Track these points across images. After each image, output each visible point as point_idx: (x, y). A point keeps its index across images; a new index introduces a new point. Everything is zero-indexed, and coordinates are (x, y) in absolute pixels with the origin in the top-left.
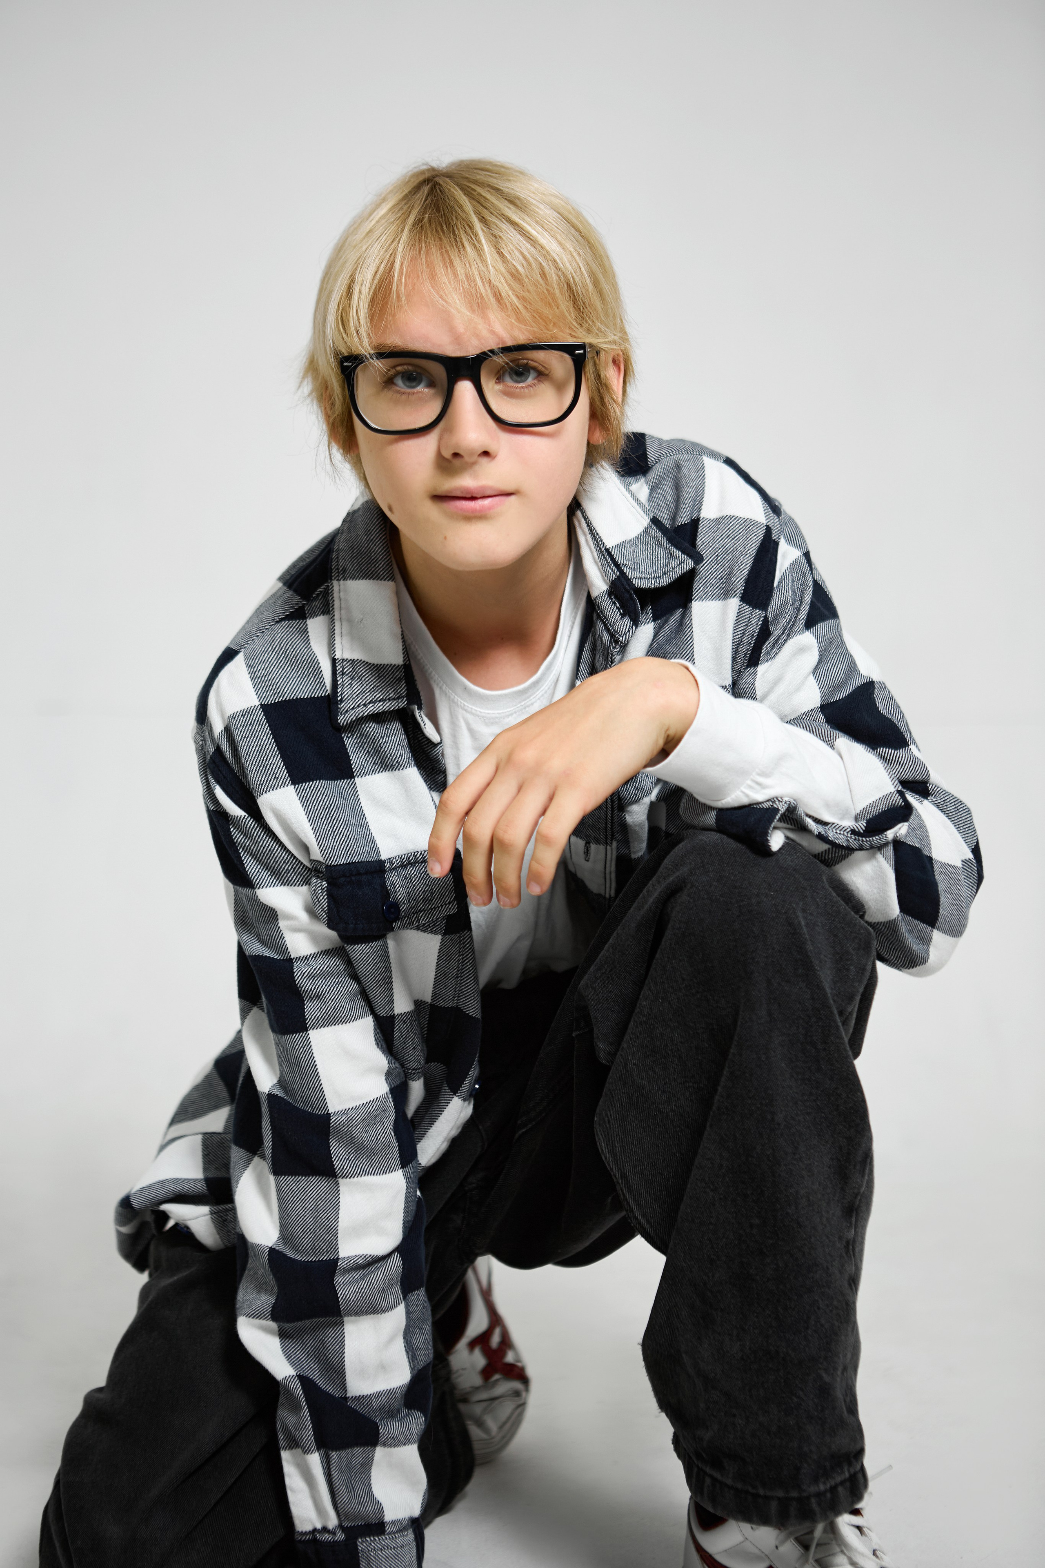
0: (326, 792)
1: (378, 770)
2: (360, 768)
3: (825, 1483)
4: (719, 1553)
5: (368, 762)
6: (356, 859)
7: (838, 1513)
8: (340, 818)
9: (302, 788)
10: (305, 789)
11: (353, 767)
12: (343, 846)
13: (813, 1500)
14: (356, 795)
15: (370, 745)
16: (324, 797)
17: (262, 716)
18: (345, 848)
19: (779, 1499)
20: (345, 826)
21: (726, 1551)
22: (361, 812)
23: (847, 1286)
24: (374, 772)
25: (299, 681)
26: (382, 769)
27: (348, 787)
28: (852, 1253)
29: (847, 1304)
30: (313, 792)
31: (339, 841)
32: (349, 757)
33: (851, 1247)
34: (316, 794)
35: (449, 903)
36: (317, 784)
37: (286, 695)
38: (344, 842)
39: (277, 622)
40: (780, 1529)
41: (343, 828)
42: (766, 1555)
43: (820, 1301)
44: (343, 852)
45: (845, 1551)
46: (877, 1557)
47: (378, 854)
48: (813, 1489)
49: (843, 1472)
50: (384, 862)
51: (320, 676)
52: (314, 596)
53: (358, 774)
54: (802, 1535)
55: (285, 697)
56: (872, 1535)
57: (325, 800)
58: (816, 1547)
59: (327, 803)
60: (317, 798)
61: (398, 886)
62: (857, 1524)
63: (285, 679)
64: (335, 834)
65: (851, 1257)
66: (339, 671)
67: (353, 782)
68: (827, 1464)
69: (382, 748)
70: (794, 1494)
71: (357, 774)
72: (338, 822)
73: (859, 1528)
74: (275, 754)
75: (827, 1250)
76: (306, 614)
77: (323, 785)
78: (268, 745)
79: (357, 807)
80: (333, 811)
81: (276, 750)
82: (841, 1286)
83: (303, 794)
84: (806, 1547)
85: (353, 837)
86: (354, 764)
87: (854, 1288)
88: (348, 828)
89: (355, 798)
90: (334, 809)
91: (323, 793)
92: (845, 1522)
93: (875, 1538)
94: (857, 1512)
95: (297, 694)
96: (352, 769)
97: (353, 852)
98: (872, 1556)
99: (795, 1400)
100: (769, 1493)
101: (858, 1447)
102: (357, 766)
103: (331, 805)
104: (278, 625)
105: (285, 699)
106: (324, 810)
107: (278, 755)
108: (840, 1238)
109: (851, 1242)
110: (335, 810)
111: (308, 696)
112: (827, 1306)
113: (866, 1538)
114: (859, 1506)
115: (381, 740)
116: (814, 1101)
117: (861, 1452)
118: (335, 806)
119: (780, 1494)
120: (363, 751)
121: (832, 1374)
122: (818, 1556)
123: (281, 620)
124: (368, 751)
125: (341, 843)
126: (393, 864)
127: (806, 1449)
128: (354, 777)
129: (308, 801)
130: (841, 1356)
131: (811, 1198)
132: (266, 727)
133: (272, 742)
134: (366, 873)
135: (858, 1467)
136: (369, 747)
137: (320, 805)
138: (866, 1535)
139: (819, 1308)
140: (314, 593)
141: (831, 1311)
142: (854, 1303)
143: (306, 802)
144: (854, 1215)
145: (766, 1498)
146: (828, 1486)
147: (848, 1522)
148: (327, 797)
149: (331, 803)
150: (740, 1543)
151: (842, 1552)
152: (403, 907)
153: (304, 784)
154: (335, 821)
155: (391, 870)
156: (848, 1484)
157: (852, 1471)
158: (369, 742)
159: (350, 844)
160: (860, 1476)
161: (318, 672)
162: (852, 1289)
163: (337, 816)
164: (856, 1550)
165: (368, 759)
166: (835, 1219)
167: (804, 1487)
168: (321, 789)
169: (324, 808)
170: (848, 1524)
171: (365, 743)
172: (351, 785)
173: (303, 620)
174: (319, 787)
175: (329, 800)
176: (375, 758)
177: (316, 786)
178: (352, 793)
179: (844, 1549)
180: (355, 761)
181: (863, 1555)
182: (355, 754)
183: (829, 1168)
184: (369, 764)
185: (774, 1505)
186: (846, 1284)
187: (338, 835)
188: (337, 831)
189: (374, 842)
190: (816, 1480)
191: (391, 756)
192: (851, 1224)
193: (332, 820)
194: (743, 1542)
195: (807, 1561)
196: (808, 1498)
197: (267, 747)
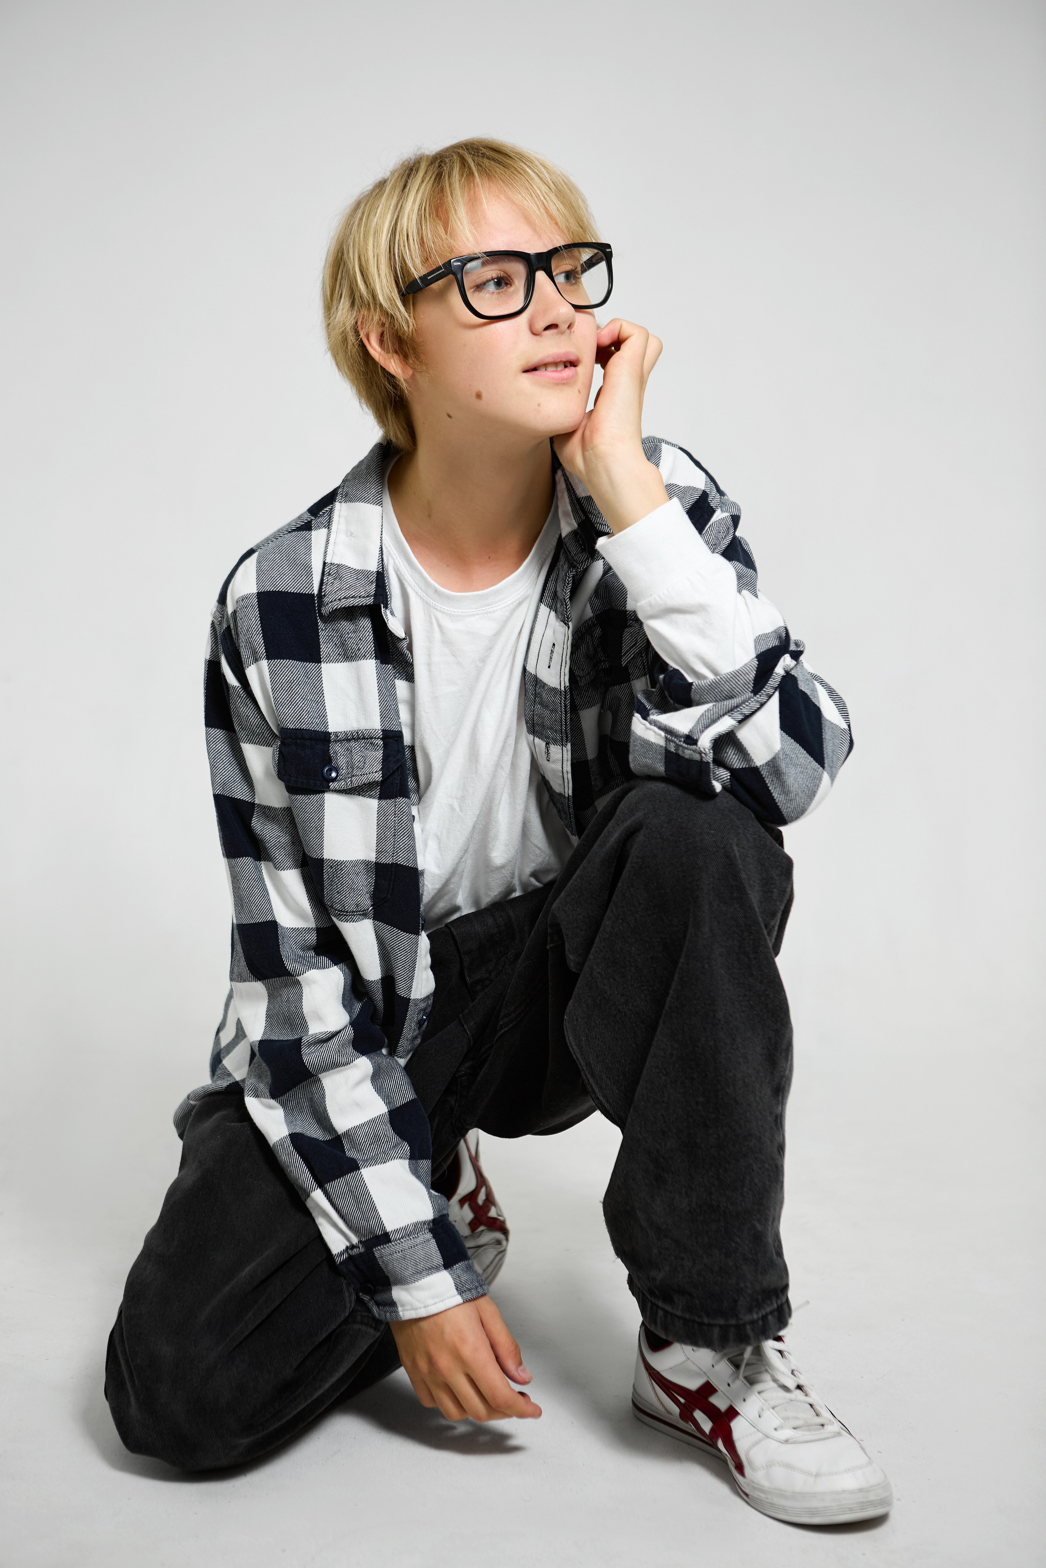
0: (292, 670)
1: (341, 660)
2: (326, 656)
3: (757, 1313)
4: (665, 1370)
5: (334, 652)
6: (304, 727)
7: (767, 1338)
8: (299, 692)
9: (274, 663)
10: (276, 664)
11: (321, 654)
12: (296, 714)
13: (748, 1327)
14: (320, 677)
15: (338, 639)
16: (290, 673)
17: (255, 601)
18: (298, 716)
19: (720, 1326)
20: (302, 700)
21: (671, 1368)
22: (321, 691)
23: (776, 1152)
24: (337, 661)
25: (293, 579)
26: (344, 659)
27: (315, 670)
28: (780, 1125)
29: (777, 1167)
30: (282, 668)
31: (294, 710)
32: (320, 645)
33: (779, 1121)
34: (283, 670)
35: (376, 772)
36: (287, 662)
37: (280, 587)
38: (298, 712)
39: (289, 532)
40: (716, 1351)
41: (299, 701)
42: (704, 1372)
43: (754, 1165)
44: (295, 720)
45: (769, 1371)
46: (795, 1375)
47: (327, 726)
48: (748, 1318)
49: (772, 1304)
50: (330, 734)
51: (311, 578)
52: (321, 513)
53: (325, 660)
54: (734, 1357)
55: (279, 589)
56: (791, 1358)
57: (291, 676)
58: (745, 1367)
59: (291, 679)
60: (284, 673)
61: (339, 754)
62: (779, 1349)
63: (282, 576)
64: (292, 704)
65: (779, 1129)
66: (326, 572)
67: (319, 666)
68: (760, 1297)
69: (346, 641)
70: (733, 1322)
71: (323, 660)
72: (297, 695)
73: (780, 1352)
74: (259, 633)
75: (760, 1123)
76: (312, 527)
77: (291, 664)
78: (255, 625)
79: (319, 686)
80: (295, 686)
81: (260, 629)
82: (771, 1152)
83: (273, 668)
84: (737, 1366)
85: (306, 709)
86: (323, 652)
87: (782, 1154)
88: (304, 702)
89: (319, 679)
90: (296, 684)
91: (289, 670)
92: (769, 1346)
93: (793, 1360)
94: (779, 1339)
95: (288, 589)
96: (320, 655)
97: (303, 721)
98: (791, 1374)
99: (733, 1245)
100: (712, 1322)
101: (784, 1283)
102: (324, 653)
103: (294, 681)
104: (289, 535)
105: (278, 590)
106: (288, 684)
107: (260, 634)
108: (771, 1113)
109: (779, 1116)
110: (296, 686)
111: (297, 591)
112: (760, 1168)
113: (786, 1360)
114: (781, 1333)
115: (347, 635)
116: (748, 1001)
117: (786, 1287)
118: (297, 683)
119: (721, 1322)
120: (332, 643)
121: (764, 1224)
122: (747, 1374)
123: (294, 530)
124: (335, 643)
125: (295, 712)
126: (338, 737)
127: (742, 1285)
128: (321, 662)
129: (276, 674)
130: (772, 1209)
131: (746, 1080)
132: (257, 611)
133: (259, 623)
134: (311, 739)
135: (784, 1300)
136: (337, 640)
137: (285, 679)
138: (786, 1358)
139: (753, 1170)
140: (321, 511)
141: (763, 1173)
142: (782, 1166)
143: (274, 675)
144: (781, 1094)
145: (710, 1325)
146: (760, 1315)
147: (772, 1347)
148: (292, 674)
149: (294, 679)
150: (683, 1363)
151: (766, 1371)
152: (342, 772)
153: (276, 660)
154: (294, 694)
155: (336, 741)
156: (776, 1313)
157: (779, 1303)
158: (338, 635)
159: (302, 714)
160: (786, 1306)
161: (309, 574)
162: (780, 1155)
163: (297, 690)
164: (778, 1370)
165: (334, 650)
166: (766, 1097)
167: (741, 1316)
168: (289, 667)
169: (288, 682)
170: (773, 1349)
171: (335, 636)
172: (318, 668)
173: (309, 531)
174: (288, 665)
175: (293, 676)
176: (340, 649)
177: (285, 664)
178: (317, 675)
179: (767, 1368)
180: (324, 650)
181: (783, 1373)
182: (325, 644)
183: (761, 1055)
184: (335, 654)
185: (716, 1331)
186: (775, 1150)
187: (294, 705)
188: (294, 702)
189: (325, 716)
190: (750, 1310)
191: (351, 649)
192: (778, 1101)
193: (293, 692)
194: (685, 1362)
195: (738, 1377)
196: (744, 1325)
197: (254, 626)
